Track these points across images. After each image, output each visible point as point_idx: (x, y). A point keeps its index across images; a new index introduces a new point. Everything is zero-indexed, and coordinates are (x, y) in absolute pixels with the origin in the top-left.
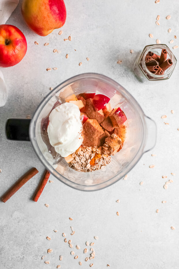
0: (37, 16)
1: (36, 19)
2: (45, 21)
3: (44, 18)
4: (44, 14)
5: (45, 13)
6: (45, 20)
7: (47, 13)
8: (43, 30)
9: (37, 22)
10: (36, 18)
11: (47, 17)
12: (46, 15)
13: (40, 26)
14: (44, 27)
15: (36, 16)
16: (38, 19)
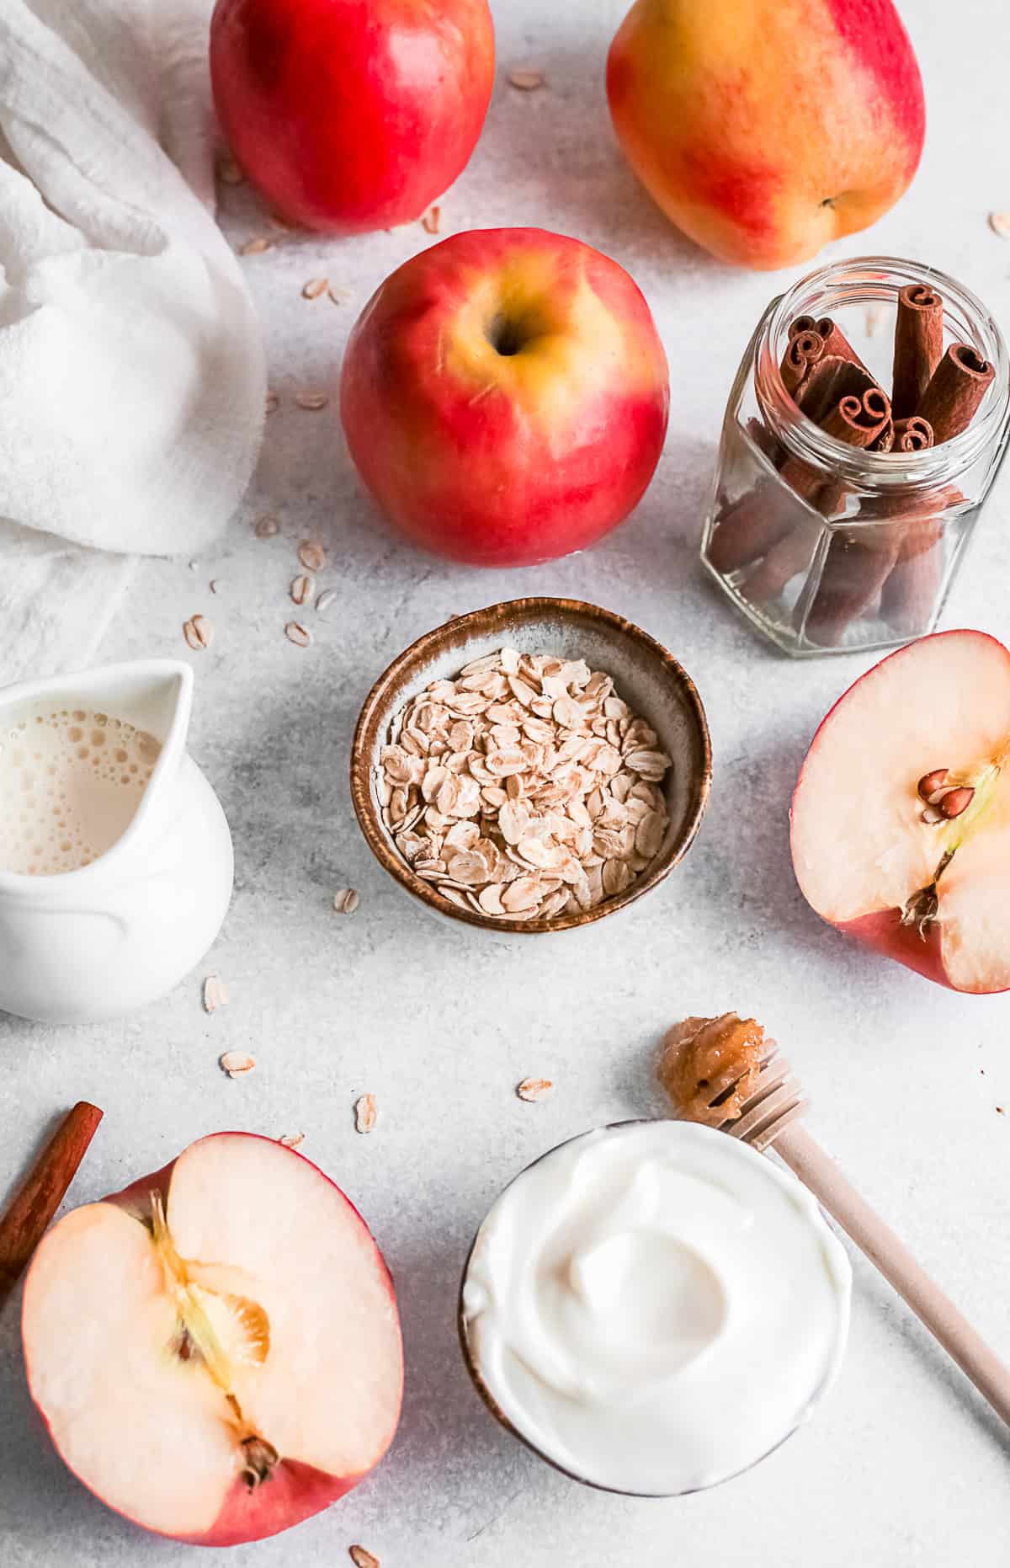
0: (746, 76)
1: (735, 99)
2: (803, 107)
3: (798, 88)
4: (795, 56)
5: (801, 54)
6: (806, 99)
7: (815, 50)
8: (781, 182)
9: (743, 120)
10: (740, 90)
11: (817, 79)
12: (807, 68)
13: (761, 153)
14: (789, 156)
15: (738, 77)
16: (754, 95)
